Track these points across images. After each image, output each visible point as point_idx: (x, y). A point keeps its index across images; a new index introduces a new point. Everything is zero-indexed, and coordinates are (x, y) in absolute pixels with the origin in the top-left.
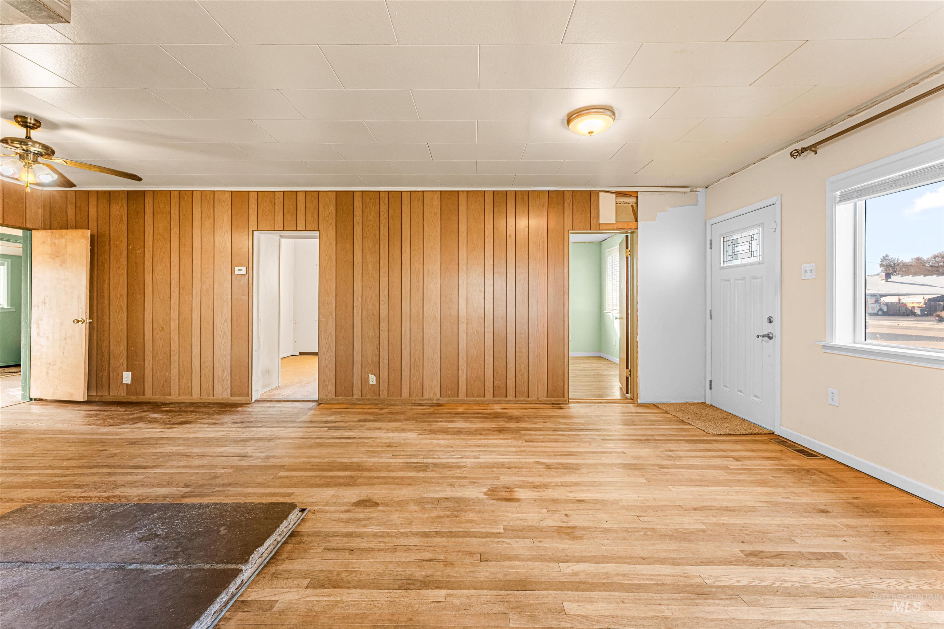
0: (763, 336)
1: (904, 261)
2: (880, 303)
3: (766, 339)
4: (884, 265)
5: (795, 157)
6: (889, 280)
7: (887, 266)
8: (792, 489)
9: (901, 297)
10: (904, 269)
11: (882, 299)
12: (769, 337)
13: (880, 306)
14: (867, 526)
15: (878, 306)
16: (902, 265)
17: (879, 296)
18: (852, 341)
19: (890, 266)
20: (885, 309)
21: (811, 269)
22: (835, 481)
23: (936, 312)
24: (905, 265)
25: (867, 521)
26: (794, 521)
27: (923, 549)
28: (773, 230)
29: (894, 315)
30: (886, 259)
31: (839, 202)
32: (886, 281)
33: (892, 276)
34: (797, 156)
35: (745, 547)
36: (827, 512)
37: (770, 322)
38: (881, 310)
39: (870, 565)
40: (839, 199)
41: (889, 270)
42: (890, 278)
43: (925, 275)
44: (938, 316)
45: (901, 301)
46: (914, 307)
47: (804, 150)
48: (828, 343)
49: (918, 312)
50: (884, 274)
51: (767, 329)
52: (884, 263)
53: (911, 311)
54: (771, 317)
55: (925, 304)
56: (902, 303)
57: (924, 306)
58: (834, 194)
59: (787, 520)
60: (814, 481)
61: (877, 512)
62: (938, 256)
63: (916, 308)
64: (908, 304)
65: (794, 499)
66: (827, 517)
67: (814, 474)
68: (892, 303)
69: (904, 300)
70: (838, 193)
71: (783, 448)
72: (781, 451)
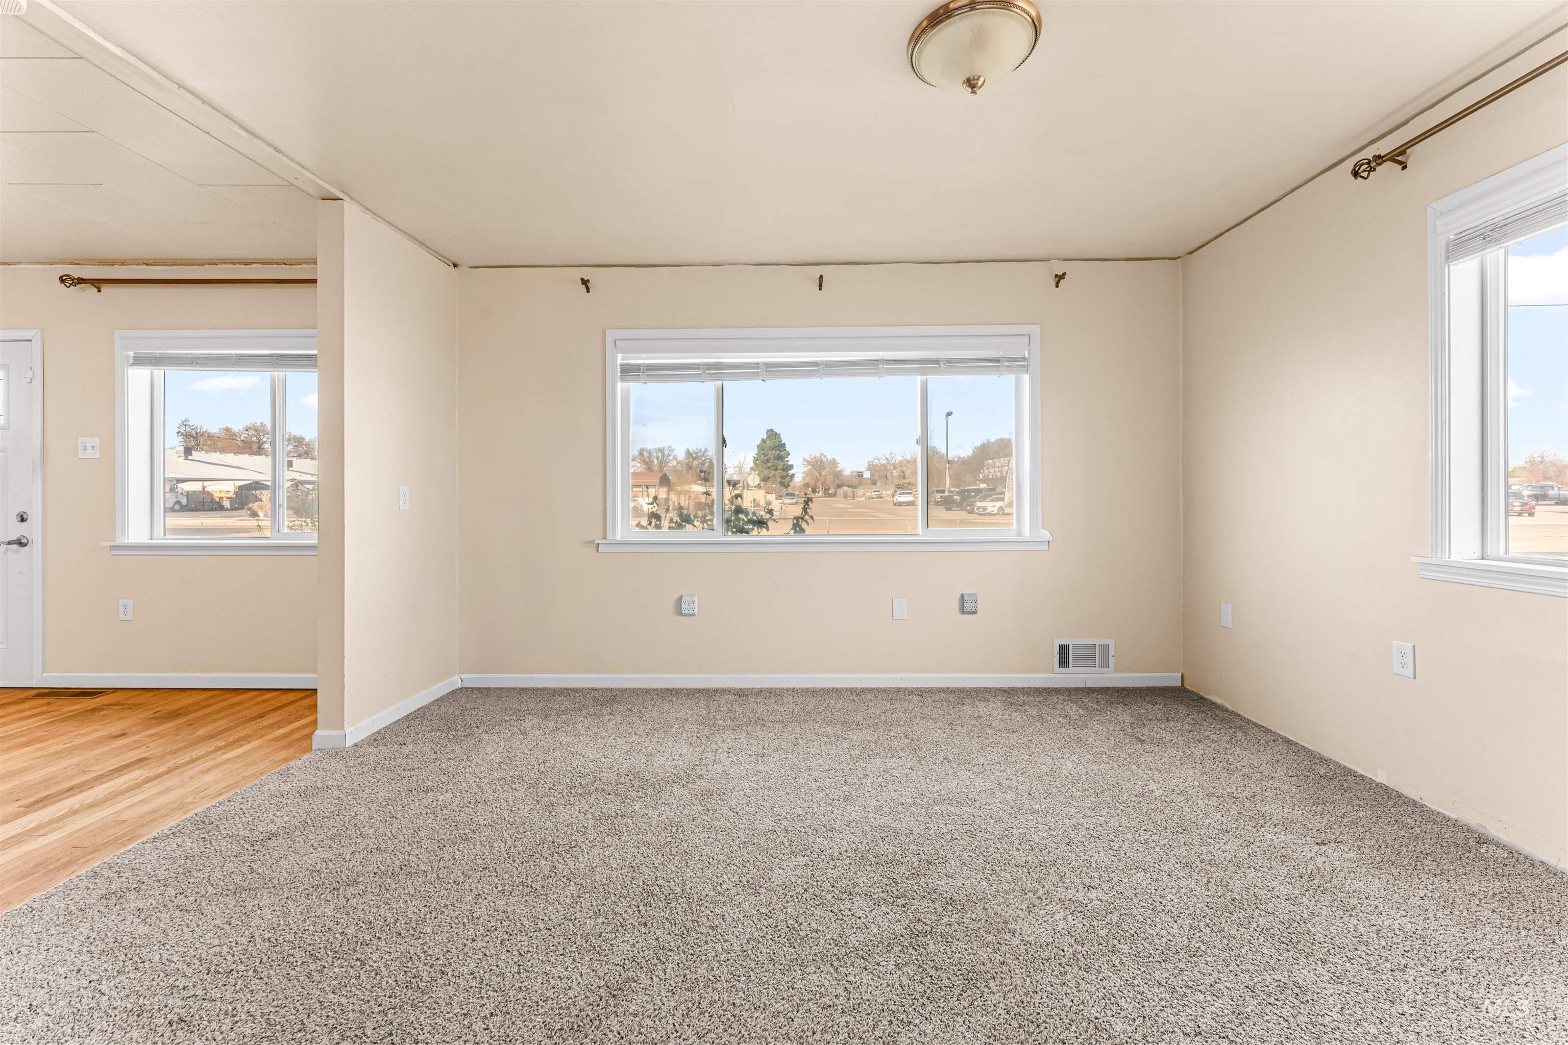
0: (10, 543)
1: (210, 431)
2: (177, 492)
3: (15, 547)
4: (182, 434)
5: (68, 285)
6: (190, 457)
7: (186, 436)
8: (76, 733)
9: (206, 483)
10: (209, 443)
11: (181, 485)
12: (21, 543)
13: (177, 496)
14: (169, 728)
15: (174, 496)
16: (206, 435)
17: (175, 482)
18: (149, 538)
19: (191, 436)
20: (184, 501)
21: (94, 445)
22: (133, 707)
23: (247, 504)
24: (210, 437)
25: (169, 725)
26: (85, 757)
27: (222, 722)
28: (28, 380)
29: (195, 510)
30: (186, 425)
31: (132, 365)
32: (186, 459)
33: (193, 452)
34: (71, 284)
35: (22, 803)
36: (125, 734)
37: (23, 520)
38: (178, 502)
39: (174, 753)
40: (132, 361)
41: (190, 442)
42: (191, 455)
43: (236, 453)
44: (249, 509)
45: (206, 489)
46: (221, 498)
47: (81, 281)
48: (120, 541)
49: (227, 504)
50: (182, 448)
51: (17, 530)
52: (182, 430)
53: (219, 503)
54: (25, 513)
55: (236, 493)
56: (208, 492)
57: (234, 496)
58: (126, 353)
59: (76, 760)
60: (106, 715)
61: (180, 714)
62: (250, 428)
63: (225, 499)
64: (214, 494)
65: (78, 741)
66: (125, 738)
67: (102, 709)
68: (194, 492)
69: (211, 487)
70: (131, 353)
71: (51, 699)
72: (49, 703)
